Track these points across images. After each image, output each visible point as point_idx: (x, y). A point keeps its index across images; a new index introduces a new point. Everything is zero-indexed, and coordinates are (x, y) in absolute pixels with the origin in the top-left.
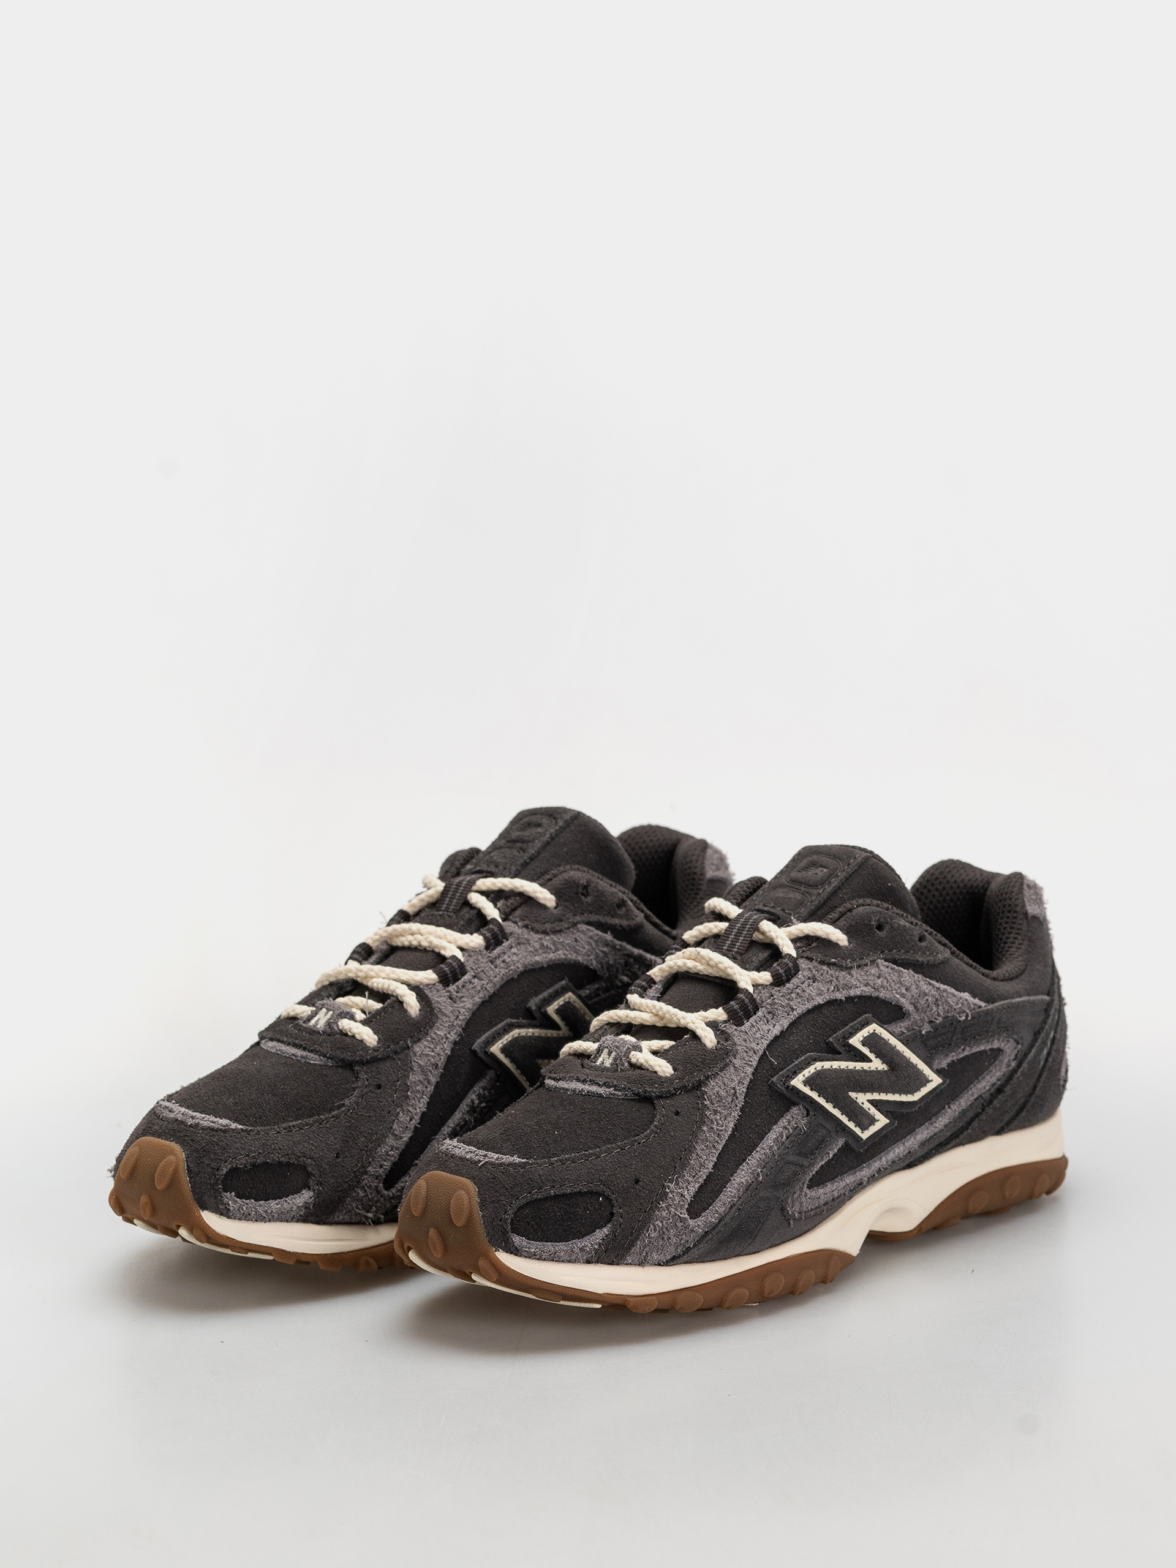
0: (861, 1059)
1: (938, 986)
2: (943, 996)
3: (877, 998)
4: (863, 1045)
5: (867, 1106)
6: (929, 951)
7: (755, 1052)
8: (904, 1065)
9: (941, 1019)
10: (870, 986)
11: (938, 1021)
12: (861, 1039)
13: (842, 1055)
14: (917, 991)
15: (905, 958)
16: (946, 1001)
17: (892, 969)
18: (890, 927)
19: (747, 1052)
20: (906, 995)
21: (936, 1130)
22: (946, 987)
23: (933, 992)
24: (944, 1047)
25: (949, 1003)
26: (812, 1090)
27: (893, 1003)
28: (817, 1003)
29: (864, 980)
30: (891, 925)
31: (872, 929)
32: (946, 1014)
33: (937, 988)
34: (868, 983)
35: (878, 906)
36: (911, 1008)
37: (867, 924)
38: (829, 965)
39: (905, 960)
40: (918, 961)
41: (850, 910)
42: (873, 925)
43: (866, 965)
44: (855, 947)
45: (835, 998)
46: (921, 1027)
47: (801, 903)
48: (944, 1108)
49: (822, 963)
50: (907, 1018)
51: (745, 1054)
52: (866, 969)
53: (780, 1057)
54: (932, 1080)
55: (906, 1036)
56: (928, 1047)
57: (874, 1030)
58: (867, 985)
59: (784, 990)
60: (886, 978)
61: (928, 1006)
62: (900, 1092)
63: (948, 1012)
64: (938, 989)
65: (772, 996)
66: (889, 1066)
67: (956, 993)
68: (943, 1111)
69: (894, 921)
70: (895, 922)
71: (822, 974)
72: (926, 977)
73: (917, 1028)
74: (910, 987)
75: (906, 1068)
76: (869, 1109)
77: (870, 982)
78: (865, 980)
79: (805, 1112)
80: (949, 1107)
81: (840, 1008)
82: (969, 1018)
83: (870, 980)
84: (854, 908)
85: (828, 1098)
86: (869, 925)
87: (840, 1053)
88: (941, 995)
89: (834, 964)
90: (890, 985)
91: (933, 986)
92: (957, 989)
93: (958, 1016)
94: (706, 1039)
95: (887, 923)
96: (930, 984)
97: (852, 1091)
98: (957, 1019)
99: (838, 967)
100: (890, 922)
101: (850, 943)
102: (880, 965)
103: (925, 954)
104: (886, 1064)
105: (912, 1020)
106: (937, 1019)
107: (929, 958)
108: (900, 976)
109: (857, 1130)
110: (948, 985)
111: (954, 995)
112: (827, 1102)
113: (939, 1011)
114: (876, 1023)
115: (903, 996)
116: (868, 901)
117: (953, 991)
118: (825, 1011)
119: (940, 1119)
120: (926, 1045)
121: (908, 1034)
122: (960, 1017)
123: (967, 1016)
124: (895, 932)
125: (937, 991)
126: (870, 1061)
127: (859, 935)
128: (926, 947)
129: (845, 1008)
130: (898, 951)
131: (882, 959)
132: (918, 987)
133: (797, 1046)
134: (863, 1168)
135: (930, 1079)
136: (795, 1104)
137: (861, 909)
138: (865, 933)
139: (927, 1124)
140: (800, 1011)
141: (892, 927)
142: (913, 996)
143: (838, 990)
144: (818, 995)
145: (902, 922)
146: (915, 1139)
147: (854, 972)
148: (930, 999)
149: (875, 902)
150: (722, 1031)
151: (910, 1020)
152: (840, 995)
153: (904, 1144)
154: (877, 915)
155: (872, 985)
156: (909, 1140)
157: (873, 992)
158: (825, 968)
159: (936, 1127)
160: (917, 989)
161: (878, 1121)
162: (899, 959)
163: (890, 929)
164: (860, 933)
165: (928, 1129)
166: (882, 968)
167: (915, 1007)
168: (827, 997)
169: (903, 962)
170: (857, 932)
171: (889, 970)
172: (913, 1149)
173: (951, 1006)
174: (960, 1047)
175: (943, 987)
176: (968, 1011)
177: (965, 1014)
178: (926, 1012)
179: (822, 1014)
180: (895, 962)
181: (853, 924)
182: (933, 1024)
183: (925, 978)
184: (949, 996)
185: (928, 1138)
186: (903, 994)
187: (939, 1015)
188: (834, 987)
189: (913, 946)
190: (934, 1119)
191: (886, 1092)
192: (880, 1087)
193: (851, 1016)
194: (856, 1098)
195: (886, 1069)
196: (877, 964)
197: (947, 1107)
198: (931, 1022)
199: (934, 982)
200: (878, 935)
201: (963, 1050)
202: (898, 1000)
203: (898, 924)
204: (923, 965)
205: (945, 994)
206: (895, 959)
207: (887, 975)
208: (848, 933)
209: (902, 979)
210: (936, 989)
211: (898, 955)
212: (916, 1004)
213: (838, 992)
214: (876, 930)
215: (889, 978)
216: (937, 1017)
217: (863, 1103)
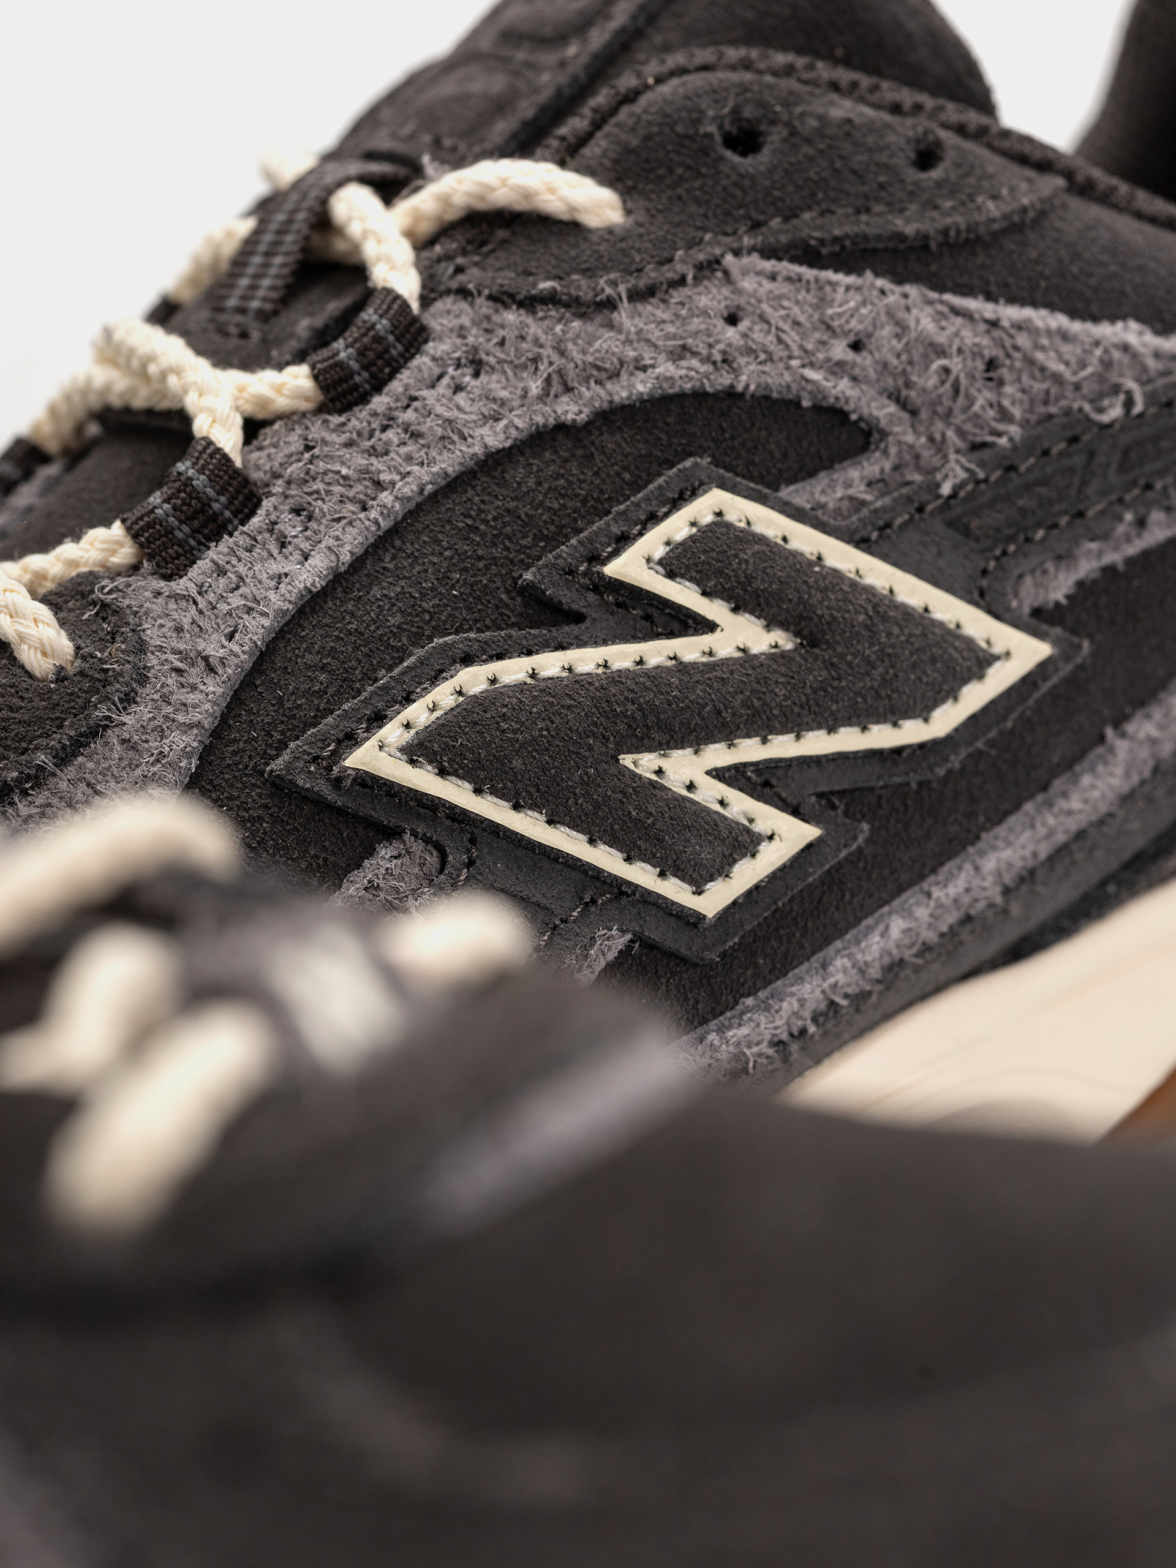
0: (675, 626)
1: (989, 315)
2: (1016, 348)
3: (731, 395)
4: (671, 575)
5: (710, 793)
6: (952, 193)
7: (211, 669)
8: (862, 618)
9: (1014, 430)
10: (694, 354)
11: (1003, 441)
12: (660, 552)
13: (588, 623)
14: (899, 346)
15: (847, 236)
16: (1031, 362)
17: (789, 279)
18: (785, 133)
19: (178, 671)
20: (854, 364)
21: (1073, 824)
22: (1028, 312)
23: (969, 337)
24: (1055, 526)
25: (1043, 369)
26: (442, 773)
27: (806, 403)
28: (477, 449)
29: (668, 337)
30: (789, 124)
31: (704, 151)
32: (1041, 410)
33: (986, 321)
34: (684, 347)
35: (746, 65)
36: (883, 411)
37: (686, 137)
38: (530, 303)
39: (848, 243)
40: (900, 237)
41: (630, 97)
42: (708, 135)
43: (681, 282)
44: (641, 225)
45: (552, 421)
46: (937, 469)
47: (500, 106)
48: (1102, 739)
49: (502, 299)
50: (877, 447)
51: (172, 680)
52: (677, 296)
53: (323, 668)
54: (1008, 654)
55: (876, 511)
56: (977, 540)
57: (719, 514)
58: (681, 353)
59: (359, 419)
60: (763, 318)
61: (956, 390)
62: (862, 719)
63: (1046, 403)
64: (994, 324)
65: (308, 448)
66: (797, 634)
67: (1076, 327)
68: (1100, 750)
69: (798, 110)
70: (803, 114)
71: (502, 343)
72: (942, 289)
73: (917, 478)
74: (870, 335)
75: (867, 628)
76: (722, 803)
77: (690, 341)
78: (674, 337)
79: (433, 859)
80: (1123, 735)
81: (580, 452)
82: (1138, 408)
83: (696, 334)
84: (647, 87)
85: (518, 794)
86: (692, 138)
87: (578, 618)
88: (1008, 342)
89: (550, 299)
90: (780, 340)
91: (968, 316)
92: (1074, 314)
93: (1087, 407)
94: (25, 647)
95: (773, 122)
96: (956, 311)
97: (638, 750)
98: (1088, 419)
99: (567, 306)
100: (785, 117)
101: (628, 212)
102: (735, 272)
103: (936, 207)
104: (784, 626)
105: (893, 450)
106: (999, 434)
107: (948, 221)
108: (823, 302)
109: (675, 890)
110: (1035, 305)
111: (1065, 336)
112: (516, 807)
113: (1006, 403)
114: (723, 486)
115: (837, 368)
116: (704, 55)
117: (1059, 320)
118: (517, 473)
119: (1086, 780)
120: (966, 532)
121: (879, 504)
122: (1101, 410)
123: (1129, 404)
124: (807, 150)
125: (988, 332)
126: (710, 627)
127: (660, 178)
128: (939, 185)
129: (602, 450)
130: (822, 214)
131: (752, 250)
132: (902, 328)
133: (395, 620)
134: (743, 1013)
135: (997, 649)
136: (392, 834)
137: (665, 89)
138: (679, 171)
139: (1029, 806)
140: (408, 488)
141: (793, 133)
142: (886, 365)
143: (568, 389)
144: (485, 418)
145: (842, 109)
146: (977, 869)
147: (624, 316)
148: (955, 364)
149: (733, 54)
150: (105, 606)
151: (885, 452)
152: (574, 408)
153: (929, 895)
154: (726, 99)
155: (705, 352)
156: (950, 877)
157: (707, 376)
158: (511, 316)
159: (1069, 813)
160: (898, 337)
161: (771, 838)
162: (822, 242)
163: (785, 140)
164: (661, 171)
165: (1032, 826)
166: (747, 284)
167: (903, 404)
168: (520, 422)
169: (843, 248)
170: (652, 170)
171: (780, 288)
172: (981, 905)
173: (1057, 378)
174: (1120, 519)
175: (1010, 313)
176: (1131, 385)
177: (1122, 397)
178: (949, 413)
179: (505, 484)
180: (810, 256)
181: (635, 142)
182: (986, 454)
183: (934, 295)
184: (1045, 341)
185: (1043, 855)
186: (840, 364)
187: (1005, 416)
188: (548, 381)
189: (882, 187)
190: (1058, 784)
191: (797, 727)
192: (756, 713)
193: (627, 476)
194: (660, 772)
195: (789, 646)
196: (726, 273)
197: (1109, 732)
198: (977, 447)
199: (973, 304)
200: (734, 167)
201: (1141, 523)
202: (817, 391)
203: (822, 118)
204: (926, 247)
205: (1022, 340)
206: (808, 246)
207: (765, 307)
208: (619, 179)
209: (830, 312)
210: (983, 327)
211: (820, 228)
212: (904, 393)
213: (565, 399)
214: (729, 154)
215: (774, 316)
216: (1001, 427)
217: (691, 787)
